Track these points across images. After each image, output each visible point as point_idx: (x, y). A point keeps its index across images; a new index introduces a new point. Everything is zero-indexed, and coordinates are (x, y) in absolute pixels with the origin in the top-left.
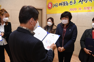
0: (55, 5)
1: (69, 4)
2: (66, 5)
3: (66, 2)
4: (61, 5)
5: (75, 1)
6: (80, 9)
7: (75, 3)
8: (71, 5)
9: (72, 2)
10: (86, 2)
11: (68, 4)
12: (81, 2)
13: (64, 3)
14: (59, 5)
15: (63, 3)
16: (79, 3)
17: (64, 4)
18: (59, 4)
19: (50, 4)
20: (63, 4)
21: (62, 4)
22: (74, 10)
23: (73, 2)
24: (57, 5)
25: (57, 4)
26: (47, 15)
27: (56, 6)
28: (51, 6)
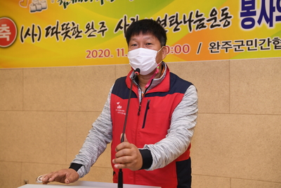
0: (30, 32)
1: (84, 32)
2: (73, 34)
3: (73, 24)
4: (52, 34)
5: (103, 23)
6: (121, 51)
7: (103, 31)
8: (90, 36)
9: (92, 28)
11: (79, 32)
12: (121, 28)
13: (67, 28)
14: (44, 32)
15: (60, 27)
16: (116, 31)
17: (67, 33)
18: (47, 29)
20: (62, 32)
21: (57, 33)
22: (103, 55)
23: (98, 27)
24: (37, 32)
25: (36, 28)
27: (33, 35)
28: (12, 37)
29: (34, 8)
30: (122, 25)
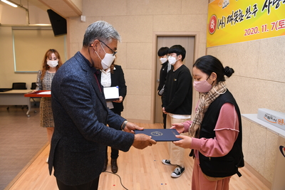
1: (244, 16)
2: (239, 19)
3: (240, 11)
4: (230, 21)
5: (255, 5)
6: (264, 27)
7: (255, 12)
8: (248, 17)
9: (249, 11)
10: (277, 7)
12: (266, 6)
13: (237, 15)
15: (234, 15)
16: (263, 10)
17: (236, 18)
18: (228, 18)
19: (213, 22)
21: (232, 19)
22: (253, 32)
24: (224, 21)
26: (207, 49)
27: (222, 23)
29: (224, 5)
30: (267, 4)
